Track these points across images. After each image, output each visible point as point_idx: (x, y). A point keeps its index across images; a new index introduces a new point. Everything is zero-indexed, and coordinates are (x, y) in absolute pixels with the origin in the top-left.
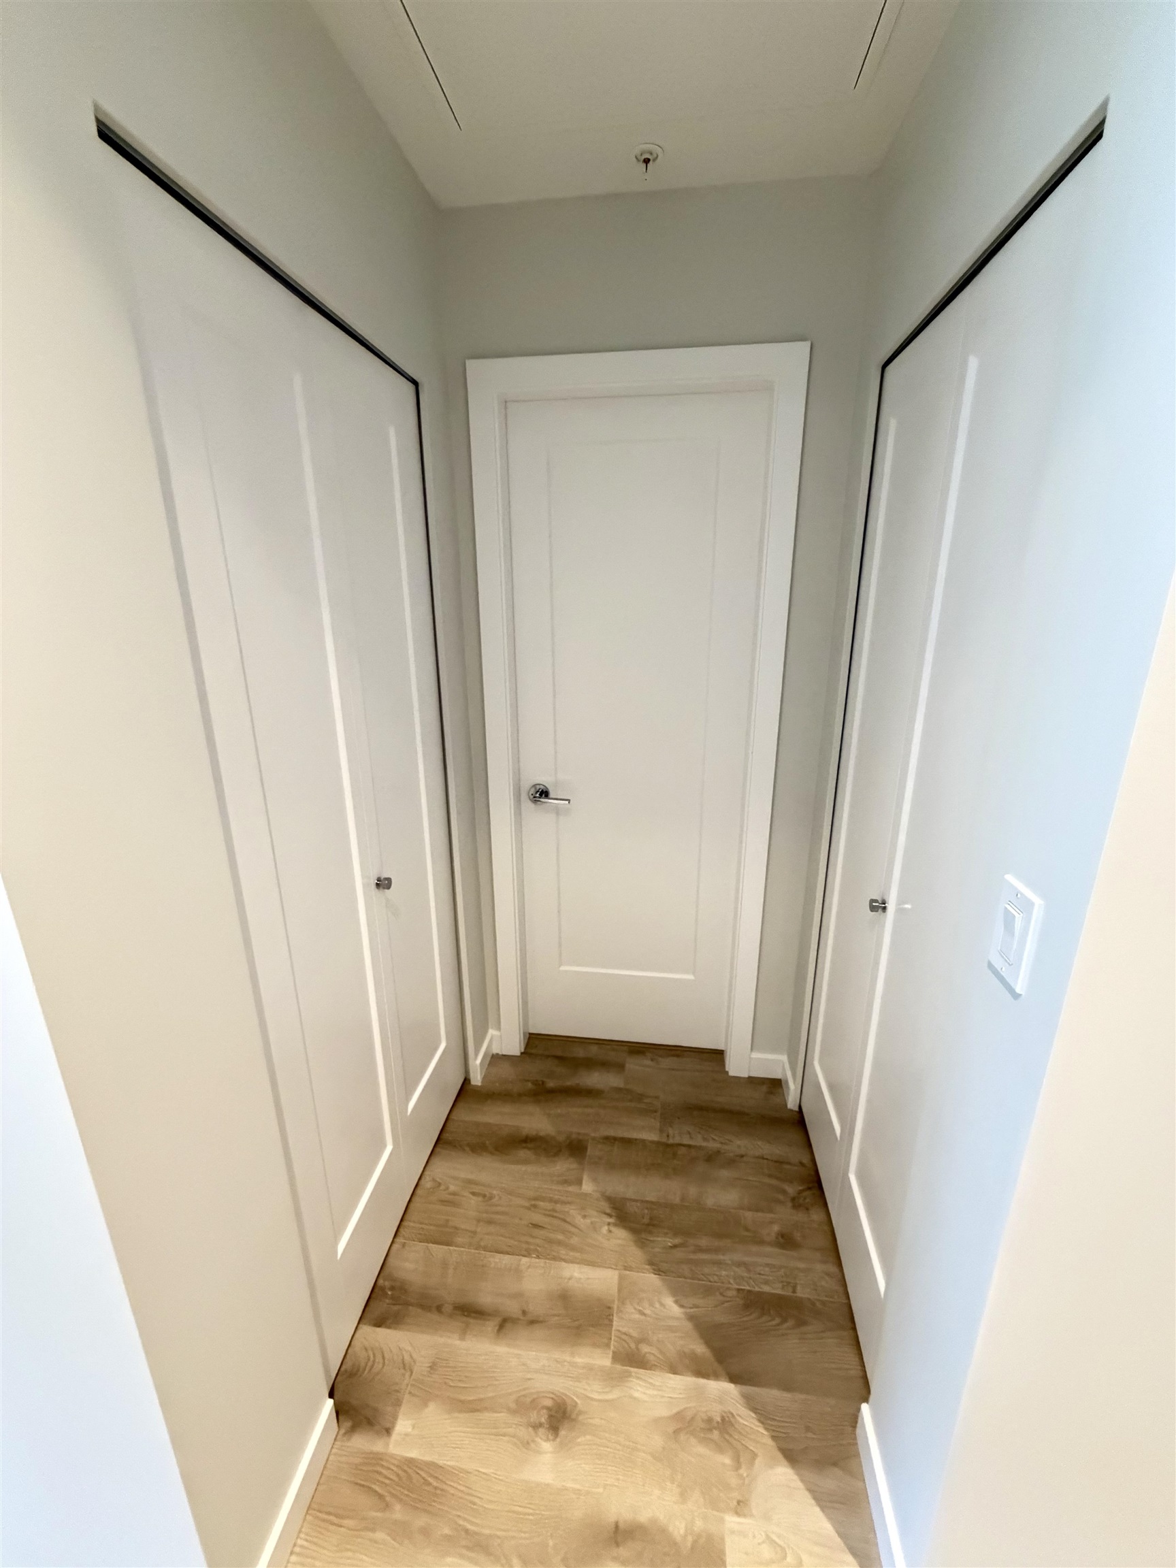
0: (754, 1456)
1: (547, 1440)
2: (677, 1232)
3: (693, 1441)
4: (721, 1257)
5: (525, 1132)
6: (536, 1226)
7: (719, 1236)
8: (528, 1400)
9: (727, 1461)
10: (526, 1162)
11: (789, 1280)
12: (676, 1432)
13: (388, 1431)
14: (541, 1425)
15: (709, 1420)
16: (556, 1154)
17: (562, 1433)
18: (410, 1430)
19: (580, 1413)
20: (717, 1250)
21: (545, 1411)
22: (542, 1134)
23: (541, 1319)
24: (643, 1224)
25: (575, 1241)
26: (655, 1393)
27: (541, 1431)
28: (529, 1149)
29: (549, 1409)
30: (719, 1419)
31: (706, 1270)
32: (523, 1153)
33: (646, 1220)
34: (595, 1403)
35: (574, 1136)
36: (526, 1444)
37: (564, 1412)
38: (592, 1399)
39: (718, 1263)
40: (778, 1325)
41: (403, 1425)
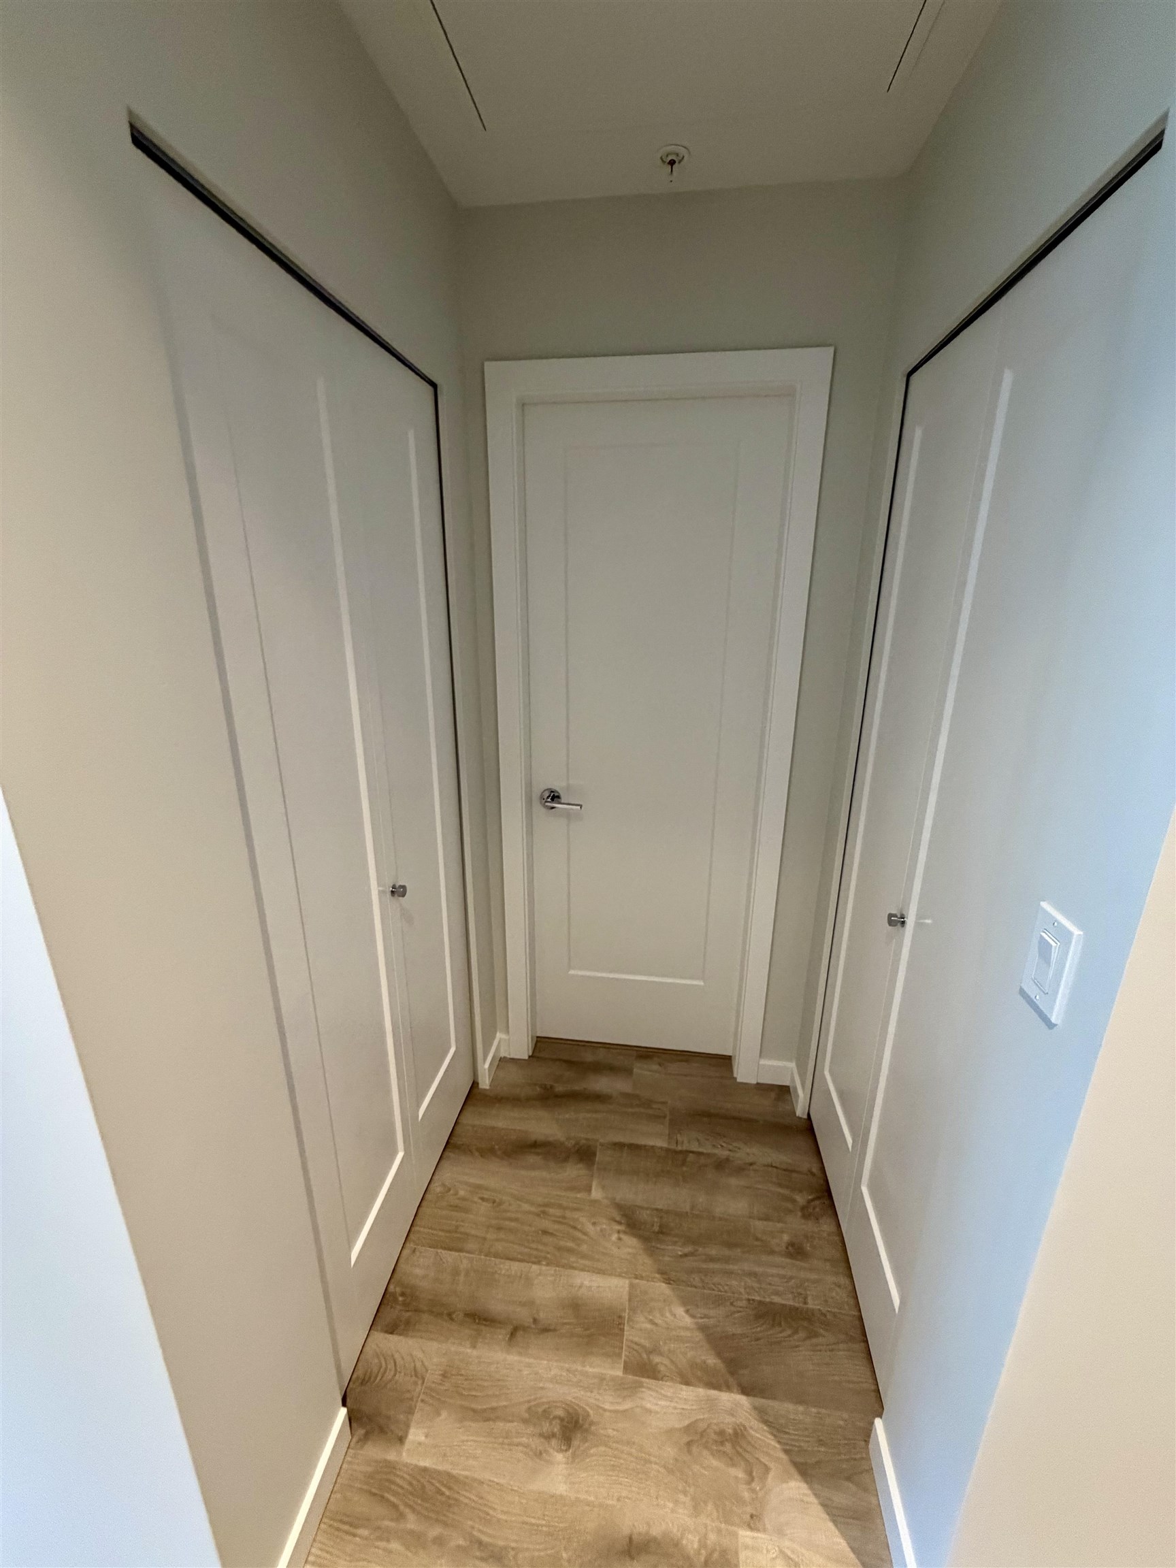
0: (767, 1469)
1: (561, 1451)
2: (689, 1240)
3: (705, 1453)
4: (731, 1267)
5: (534, 1137)
6: (545, 1232)
7: (730, 1245)
8: (540, 1410)
9: (741, 1475)
10: (533, 1167)
11: (799, 1290)
12: (689, 1444)
13: (401, 1440)
14: (554, 1435)
15: (721, 1433)
16: (566, 1159)
17: (575, 1443)
18: (423, 1438)
19: (592, 1423)
20: (727, 1260)
21: (558, 1421)
22: (551, 1139)
23: (552, 1327)
24: (654, 1232)
25: (584, 1248)
26: (668, 1403)
27: (554, 1442)
28: (538, 1154)
29: (562, 1419)
30: (730, 1431)
31: (716, 1280)
32: (532, 1159)
33: (656, 1228)
34: (608, 1414)
35: (583, 1142)
36: (539, 1454)
37: (577, 1422)
38: (605, 1410)
39: (730, 1273)
40: (789, 1336)
41: (415, 1435)
